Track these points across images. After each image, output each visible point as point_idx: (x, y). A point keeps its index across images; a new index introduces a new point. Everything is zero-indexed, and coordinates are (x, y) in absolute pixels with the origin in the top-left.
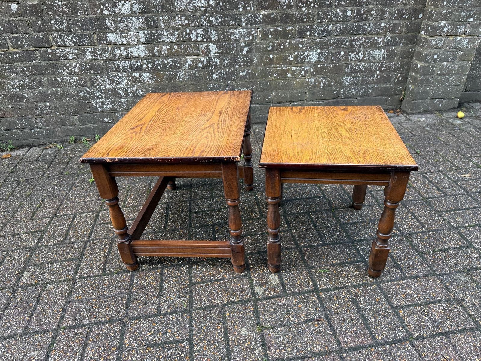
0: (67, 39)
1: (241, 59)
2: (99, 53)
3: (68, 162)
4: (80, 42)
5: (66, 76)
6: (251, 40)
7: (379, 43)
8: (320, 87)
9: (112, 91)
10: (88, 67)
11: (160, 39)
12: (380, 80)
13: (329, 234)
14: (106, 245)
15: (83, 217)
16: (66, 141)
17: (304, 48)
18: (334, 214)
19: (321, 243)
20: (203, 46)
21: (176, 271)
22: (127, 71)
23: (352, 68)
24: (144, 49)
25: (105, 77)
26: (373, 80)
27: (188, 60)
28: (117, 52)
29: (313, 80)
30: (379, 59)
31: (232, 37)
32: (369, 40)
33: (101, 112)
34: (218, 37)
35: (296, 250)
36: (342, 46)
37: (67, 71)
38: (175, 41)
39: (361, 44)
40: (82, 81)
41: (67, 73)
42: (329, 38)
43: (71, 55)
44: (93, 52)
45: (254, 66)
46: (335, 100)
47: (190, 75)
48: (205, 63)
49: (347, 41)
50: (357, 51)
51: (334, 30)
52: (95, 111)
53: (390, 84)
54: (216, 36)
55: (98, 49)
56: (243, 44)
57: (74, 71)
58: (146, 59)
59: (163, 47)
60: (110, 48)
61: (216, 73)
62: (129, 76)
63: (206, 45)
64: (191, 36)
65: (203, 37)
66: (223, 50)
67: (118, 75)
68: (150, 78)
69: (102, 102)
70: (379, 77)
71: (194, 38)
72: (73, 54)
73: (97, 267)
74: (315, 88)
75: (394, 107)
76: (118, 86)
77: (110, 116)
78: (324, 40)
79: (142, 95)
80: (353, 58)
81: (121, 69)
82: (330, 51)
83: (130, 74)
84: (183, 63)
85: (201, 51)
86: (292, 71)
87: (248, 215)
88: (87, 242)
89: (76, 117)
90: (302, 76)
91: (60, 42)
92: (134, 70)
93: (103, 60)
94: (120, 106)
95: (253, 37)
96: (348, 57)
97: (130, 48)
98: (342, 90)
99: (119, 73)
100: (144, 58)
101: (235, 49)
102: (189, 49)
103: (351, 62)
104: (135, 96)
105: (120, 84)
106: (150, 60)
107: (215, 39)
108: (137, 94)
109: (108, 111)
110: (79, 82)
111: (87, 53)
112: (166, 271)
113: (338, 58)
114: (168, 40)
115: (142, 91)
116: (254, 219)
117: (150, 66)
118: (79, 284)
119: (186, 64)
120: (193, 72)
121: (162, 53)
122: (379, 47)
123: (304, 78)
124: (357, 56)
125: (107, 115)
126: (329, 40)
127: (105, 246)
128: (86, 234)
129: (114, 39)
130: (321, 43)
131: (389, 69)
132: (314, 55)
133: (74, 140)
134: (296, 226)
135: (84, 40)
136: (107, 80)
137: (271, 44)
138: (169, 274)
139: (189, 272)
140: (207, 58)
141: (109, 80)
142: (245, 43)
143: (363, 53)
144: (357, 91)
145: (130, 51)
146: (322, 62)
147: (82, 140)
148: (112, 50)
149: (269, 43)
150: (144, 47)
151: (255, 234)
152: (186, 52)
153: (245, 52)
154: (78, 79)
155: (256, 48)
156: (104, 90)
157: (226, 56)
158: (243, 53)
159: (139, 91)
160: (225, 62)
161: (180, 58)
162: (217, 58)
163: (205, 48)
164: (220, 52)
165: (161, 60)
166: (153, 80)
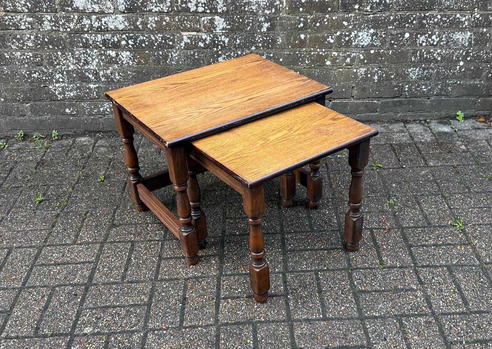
0: (19, 2)
1: (259, 38)
2: (61, 23)
3: (11, 170)
4: (37, 7)
5: (16, 51)
6: (274, 13)
7: (463, 23)
8: (374, 80)
9: (77, 73)
10: (46, 40)
11: (146, 8)
12: (464, 75)
13: (335, 305)
14: (44, 295)
15: (21, 253)
16: (11, 136)
17: (351, 27)
18: (350, 276)
19: (321, 316)
20: (205, 19)
21: (126, 339)
22: (100, 47)
23: (421, 56)
24: (123, 20)
25: (69, 55)
26: (454, 73)
27: (184, 37)
28: (86, 22)
29: (363, 70)
30: (463, 45)
31: (246, 9)
32: (448, 18)
33: (61, 100)
34: (227, 8)
35: (286, 324)
36: (407, 25)
37: (17, 44)
38: (166, 11)
39: (435, 23)
40: (36, 58)
41: (18, 46)
42: (388, 14)
43: (23, 24)
44: (53, 21)
45: (277, 48)
46: (395, 99)
47: (187, 57)
48: (207, 42)
49: (414, 19)
50: (430, 33)
51: (395, 3)
52: (52, 97)
53: (481, 81)
54: (224, 6)
55: (60, 17)
56: (263, 19)
57: (27, 45)
58: (125, 33)
59: (150, 18)
60: (76, 17)
61: (223, 56)
62: (101, 55)
63: (210, 18)
64: (189, 5)
65: (206, 8)
66: (233, 25)
67: (86, 53)
68: (131, 59)
69: (63, 87)
70: (463, 70)
71: (193, 9)
72: (27, 23)
73: (28, 325)
74: (366, 81)
75: (486, 113)
76: (86, 67)
77: (73, 105)
78: (380, 17)
79: (119, 80)
80: (423, 42)
81: (91, 45)
82: (388, 31)
83: (103, 52)
84: (177, 41)
85: (202, 26)
86: (332, 57)
87: (235, 269)
88: (20, 290)
89: (27, 105)
90: (347, 65)
91: (10, 6)
92: (109, 47)
93: (66, 31)
94: (87, 93)
95: (276, 9)
96: (416, 41)
97: (104, 17)
98: (407, 86)
99: (88, 50)
100: (123, 31)
101: (251, 24)
102: (185, 22)
103: (421, 48)
104: (109, 82)
105: (88, 64)
106: (131, 35)
107: (223, 11)
108: (112, 79)
109: (71, 99)
110: (33, 60)
111: (46, 23)
112: (113, 339)
113: (401, 41)
114: (157, 9)
115: (119, 75)
116: (242, 274)
117: (130, 42)
118: (3, 346)
119: (181, 42)
120: (190, 52)
121: (149, 26)
122: (462, 28)
123: (349, 67)
124: (429, 40)
125: (70, 105)
126: (387, 16)
127: (43, 297)
128: (21, 279)
129: (83, 5)
130: (375, 20)
131: (478, 60)
132: (365, 36)
133: (22, 136)
134: (295, 290)
135: (42, 5)
136: (71, 59)
137: (302, 19)
138: (116, 343)
139: (142, 342)
141: (73, 58)
142: (265, 18)
143: (439, 35)
144: (429, 88)
145: (103, 22)
146: (377, 46)
147: (34, 137)
148: (80, 20)
149: (300, 18)
150: (123, 17)
151: (238, 297)
152: (182, 26)
153: (264, 29)
154: (31, 55)
155: (281, 25)
156: (66, 71)
157: (237, 33)
158: (262, 31)
159: (115, 75)
160: (236, 42)
161: (174, 34)
162: (225, 36)
163: (208, 22)
164: (229, 28)
165: (146, 35)
166: (135, 62)
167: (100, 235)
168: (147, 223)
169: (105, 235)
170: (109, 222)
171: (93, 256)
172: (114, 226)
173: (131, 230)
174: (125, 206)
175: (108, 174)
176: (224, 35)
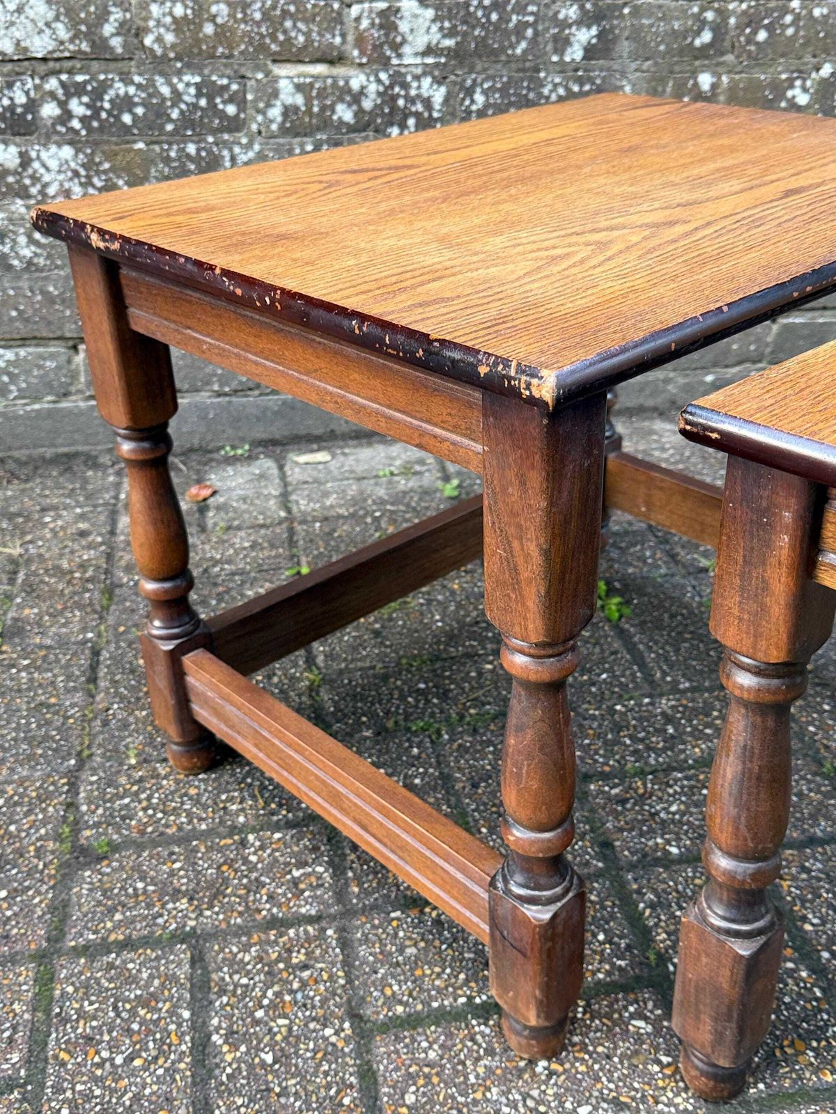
1: (553, 87)
20: (362, 12)
24: (51, 15)
27: (283, 84)
48: (367, 104)
56: (573, 12)
58: (56, 73)
59: (154, 8)
63: (383, 5)
66: (465, 34)
68: (76, 174)
79: (30, 263)
84: (255, 101)
85: (350, 38)
100: (48, 64)
101: (529, 32)
102: (288, 24)
106: (79, 78)
117: (77, 107)
119: (269, 105)
120: (302, 145)
121: (148, 41)
137: (710, 15)
140: (383, 76)
142: (582, 8)
149: (702, 10)
150: (49, 2)
152: (274, 38)
153: (575, 53)
155: (636, 35)
157: (479, 67)
158: (567, 59)
159: (14, 241)
160: (473, 101)
161: (243, 71)
162: (434, 78)
163: (373, 24)
164: (449, 49)
165: (137, 79)
166: (93, 186)
167: (27, 909)
168: (234, 829)
169: (52, 909)
170: (58, 837)
171: (11, 1040)
172: (84, 856)
173: (172, 873)
174: (117, 755)
175: (15, 620)
176: (431, 74)
